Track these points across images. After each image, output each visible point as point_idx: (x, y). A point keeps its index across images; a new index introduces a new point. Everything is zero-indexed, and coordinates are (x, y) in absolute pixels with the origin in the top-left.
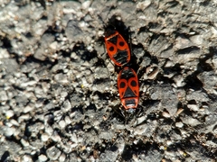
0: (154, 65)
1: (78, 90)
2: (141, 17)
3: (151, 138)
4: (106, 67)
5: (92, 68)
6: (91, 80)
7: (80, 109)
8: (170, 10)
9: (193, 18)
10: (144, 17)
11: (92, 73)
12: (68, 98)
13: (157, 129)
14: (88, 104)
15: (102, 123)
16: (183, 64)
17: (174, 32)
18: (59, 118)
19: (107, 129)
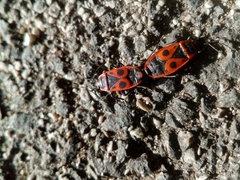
0: (154, 106)
1: (118, 20)
2: (221, 86)
3: (78, 106)
4: (147, 48)
5: (145, 31)
6: (131, 33)
7: (98, 27)
8: (234, 124)
9: (220, 154)
10: (222, 89)
11: (139, 33)
12: (108, 10)
13: (87, 111)
14: (103, 36)
15: (86, 54)
16: (159, 138)
17: (200, 129)
18: (86, 6)
19: (81, 61)
